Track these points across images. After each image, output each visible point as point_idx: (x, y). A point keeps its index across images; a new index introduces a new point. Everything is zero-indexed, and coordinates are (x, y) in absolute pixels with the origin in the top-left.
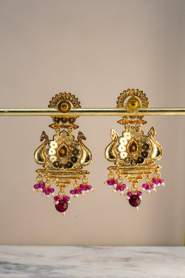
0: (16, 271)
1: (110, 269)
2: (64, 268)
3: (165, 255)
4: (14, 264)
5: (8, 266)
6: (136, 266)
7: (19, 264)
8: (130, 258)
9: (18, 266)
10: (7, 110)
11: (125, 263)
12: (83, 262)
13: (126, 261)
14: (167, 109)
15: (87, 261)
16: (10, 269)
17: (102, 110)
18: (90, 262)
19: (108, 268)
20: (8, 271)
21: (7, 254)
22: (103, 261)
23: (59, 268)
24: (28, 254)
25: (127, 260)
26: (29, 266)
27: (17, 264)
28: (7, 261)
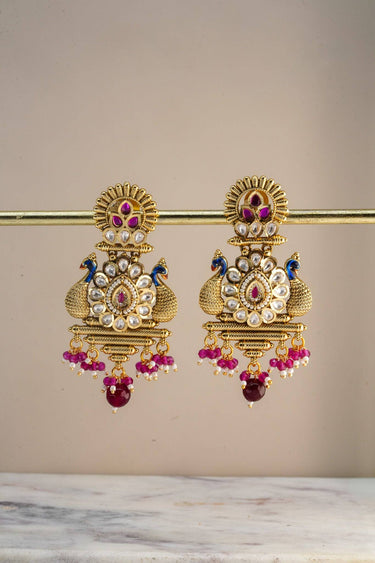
0: (45, 520)
1: (225, 518)
2: (137, 515)
3: (338, 493)
4: (44, 508)
5: (32, 510)
6: (275, 513)
7: (52, 508)
8: (268, 499)
9: (51, 510)
10: (21, 214)
11: (257, 507)
12: (176, 504)
13: (260, 504)
14: (325, 213)
15: (185, 503)
16: (33, 516)
17: (200, 213)
18: (191, 505)
19: (219, 517)
20: (28, 519)
21: (35, 489)
22: (216, 504)
23: (127, 516)
24: (76, 490)
25: (262, 501)
26: (71, 511)
27: (49, 508)
28: (31, 502)
